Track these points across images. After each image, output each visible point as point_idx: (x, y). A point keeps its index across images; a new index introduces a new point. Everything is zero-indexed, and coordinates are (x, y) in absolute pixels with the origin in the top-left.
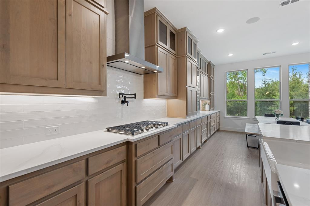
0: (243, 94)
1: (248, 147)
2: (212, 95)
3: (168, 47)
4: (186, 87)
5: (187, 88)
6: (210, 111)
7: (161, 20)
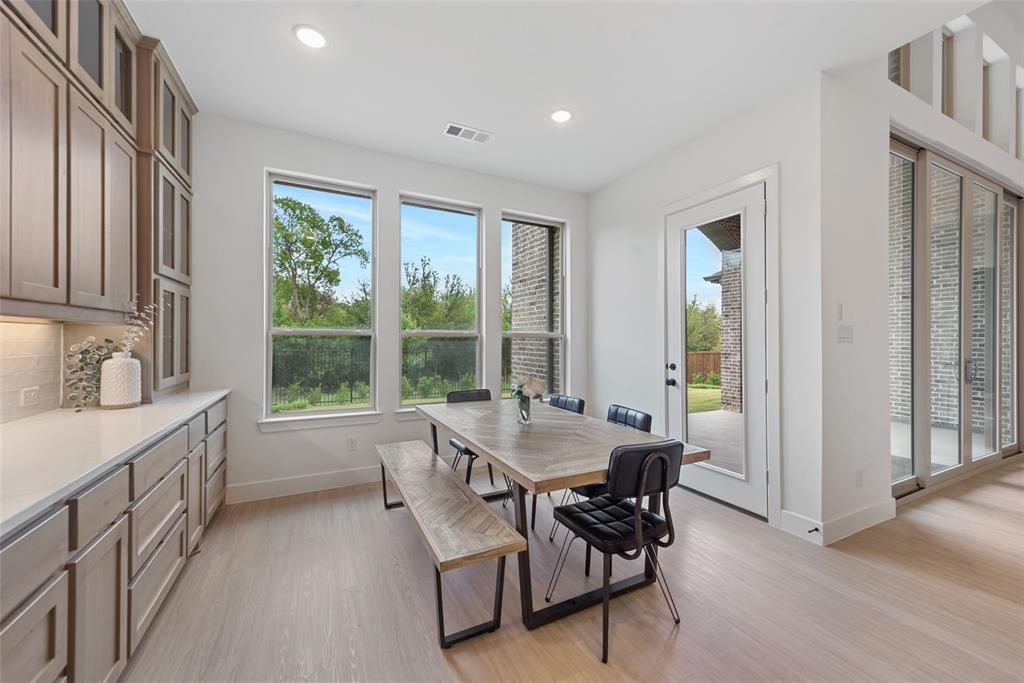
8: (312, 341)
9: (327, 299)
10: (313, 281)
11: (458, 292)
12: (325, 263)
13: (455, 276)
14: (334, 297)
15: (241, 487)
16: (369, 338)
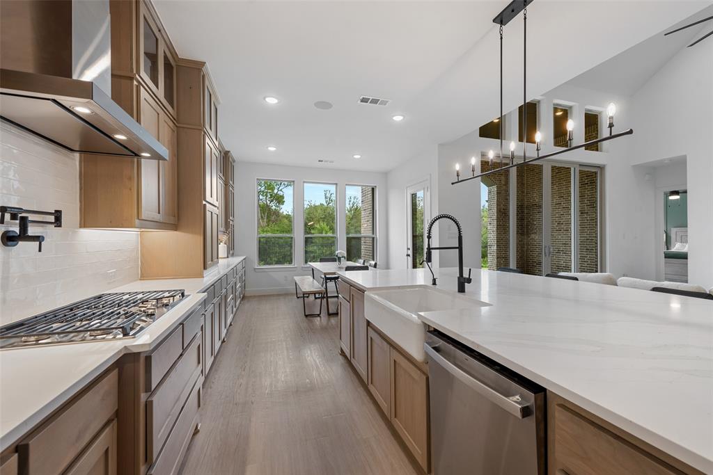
0: (265, 224)
1: (306, 316)
2: (231, 222)
3: (160, 93)
4: (204, 203)
5: (205, 205)
6: (228, 257)
7: (146, 16)
8: (269, 240)
9: (277, 213)
10: (269, 202)
11: (357, 208)
12: (276, 191)
13: (355, 197)
14: (281, 211)
15: (250, 290)
16: (292, 238)
